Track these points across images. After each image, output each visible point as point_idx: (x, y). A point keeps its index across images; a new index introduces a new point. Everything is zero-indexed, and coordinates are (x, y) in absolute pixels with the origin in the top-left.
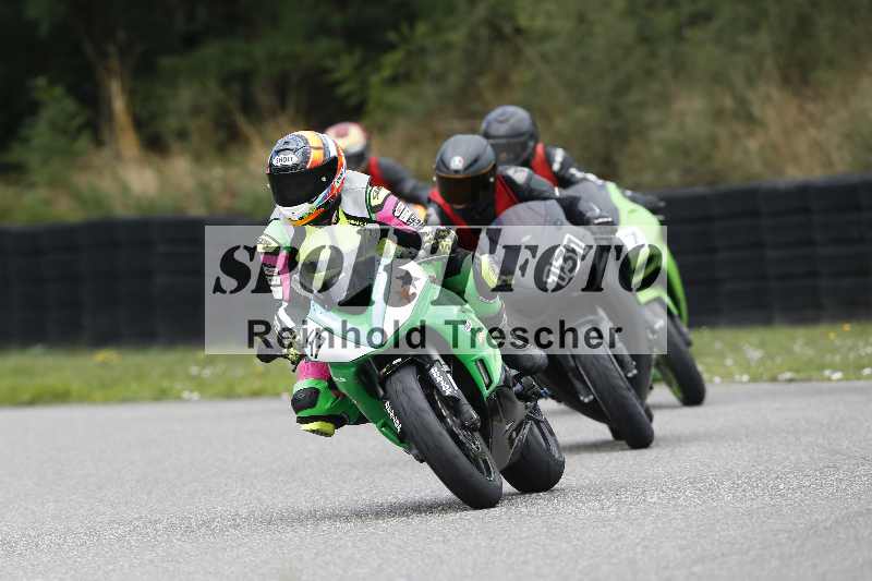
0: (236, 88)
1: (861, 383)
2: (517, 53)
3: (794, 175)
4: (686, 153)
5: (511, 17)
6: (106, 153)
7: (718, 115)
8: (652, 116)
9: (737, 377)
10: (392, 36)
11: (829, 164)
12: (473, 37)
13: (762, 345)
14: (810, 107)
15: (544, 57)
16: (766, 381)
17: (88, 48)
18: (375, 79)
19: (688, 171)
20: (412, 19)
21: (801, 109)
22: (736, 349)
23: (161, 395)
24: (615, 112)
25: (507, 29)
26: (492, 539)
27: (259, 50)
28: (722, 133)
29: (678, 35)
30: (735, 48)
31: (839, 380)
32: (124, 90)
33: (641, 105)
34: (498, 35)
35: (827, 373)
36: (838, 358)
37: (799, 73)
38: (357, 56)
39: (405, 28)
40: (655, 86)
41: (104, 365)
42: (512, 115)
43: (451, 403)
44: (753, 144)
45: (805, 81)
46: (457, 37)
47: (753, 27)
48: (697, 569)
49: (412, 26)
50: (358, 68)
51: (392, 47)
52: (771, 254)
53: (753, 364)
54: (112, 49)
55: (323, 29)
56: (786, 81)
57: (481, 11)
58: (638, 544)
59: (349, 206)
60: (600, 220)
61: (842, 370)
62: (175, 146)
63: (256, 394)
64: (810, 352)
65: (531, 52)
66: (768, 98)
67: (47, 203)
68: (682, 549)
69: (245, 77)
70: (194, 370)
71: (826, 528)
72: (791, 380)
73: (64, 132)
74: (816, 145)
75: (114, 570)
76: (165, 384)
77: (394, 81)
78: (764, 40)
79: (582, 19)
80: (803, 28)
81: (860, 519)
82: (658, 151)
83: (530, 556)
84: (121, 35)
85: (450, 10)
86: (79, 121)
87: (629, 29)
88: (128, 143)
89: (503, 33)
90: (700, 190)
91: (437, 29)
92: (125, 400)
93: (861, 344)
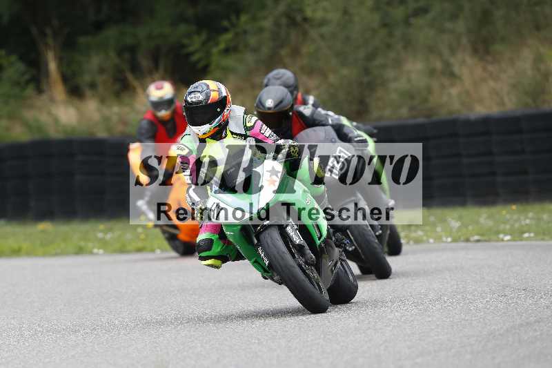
0: (127, 56)
1: (524, 243)
2: (305, 34)
3: (480, 111)
4: (412, 97)
5: (301, 11)
6: (45, 97)
7: (432, 73)
8: (390, 73)
9: (444, 239)
10: (225, 23)
11: (503, 104)
12: (277, 24)
13: (460, 218)
14: (490, 68)
15: (322, 36)
16: (463, 241)
17: (34, 31)
18: (215, 50)
19: (412, 109)
20: (238, 13)
21: (485, 69)
22: (443, 221)
23: (80, 251)
24: (367, 71)
25: (299, 18)
26: (289, 341)
27: (142, 32)
28: (435, 85)
29: (407, 22)
30: (442, 31)
31: (508, 241)
32: (55, 57)
33: (384, 66)
34: (293, 22)
35: (501, 236)
36: (508, 227)
37: (483, 46)
38: (204, 36)
39: (233, 18)
40: (392, 55)
41: (43, 231)
42: (284, 74)
43: (300, 248)
44: (454, 91)
45: (487, 52)
46: (267, 24)
47: (454, 17)
48: (419, 360)
49: (238, 17)
50: (204, 43)
51: (226, 30)
52: (465, 161)
53: (454, 230)
54: (49, 31)
55: (182, 19)
56: (475, 51)
57: (282, 7)
58: (381, 345)
59: (234, 126)
60: (358, 139)
61: (511, 235)
62: (88, 93)
63: (139, 250)
64: (490, 223)
65: (313, 33)
66: (463, 62)
67: (8, 129)
68: (409, 348)
69: (133, 50)
70: (100, 235)
71: (500, 335)
72: (478, 241)
73: (17, 84)
74: (495, 92)
75: (49, 362)
76: (82, 244)
77: (227, 51)
78: (461, 26)
79: (345, 12)
80: (485, 18)
81: (522, 329)
82: (394, 96)
83: (313, 352)
84: (55, 22)
85: (263, 7)
86: (27, 77)
87: (376, 19)
88: (59, 91)
89: (296, 21)
90: (421, 120)
91: (254, 19)
92: (56, 255)
93: (522, 218)
